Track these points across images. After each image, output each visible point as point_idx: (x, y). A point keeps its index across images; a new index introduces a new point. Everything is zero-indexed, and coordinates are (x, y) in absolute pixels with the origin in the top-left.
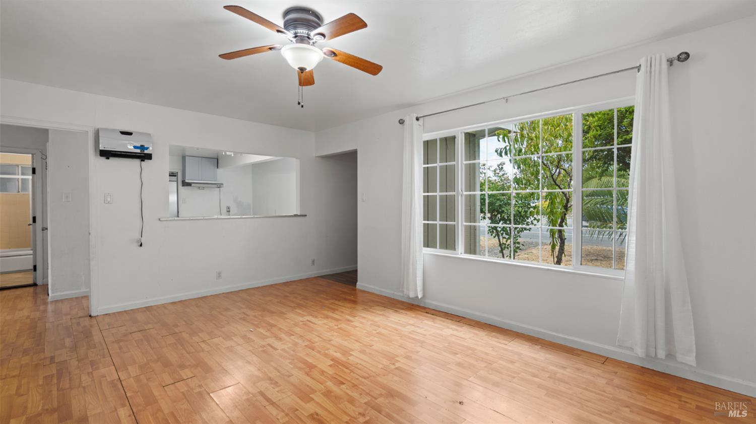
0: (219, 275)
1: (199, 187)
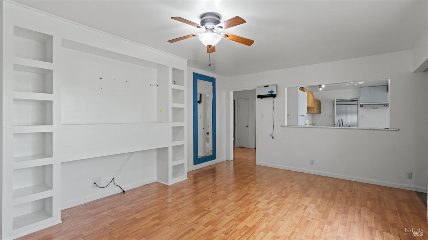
0: (312, 162)
1: (374, 107)
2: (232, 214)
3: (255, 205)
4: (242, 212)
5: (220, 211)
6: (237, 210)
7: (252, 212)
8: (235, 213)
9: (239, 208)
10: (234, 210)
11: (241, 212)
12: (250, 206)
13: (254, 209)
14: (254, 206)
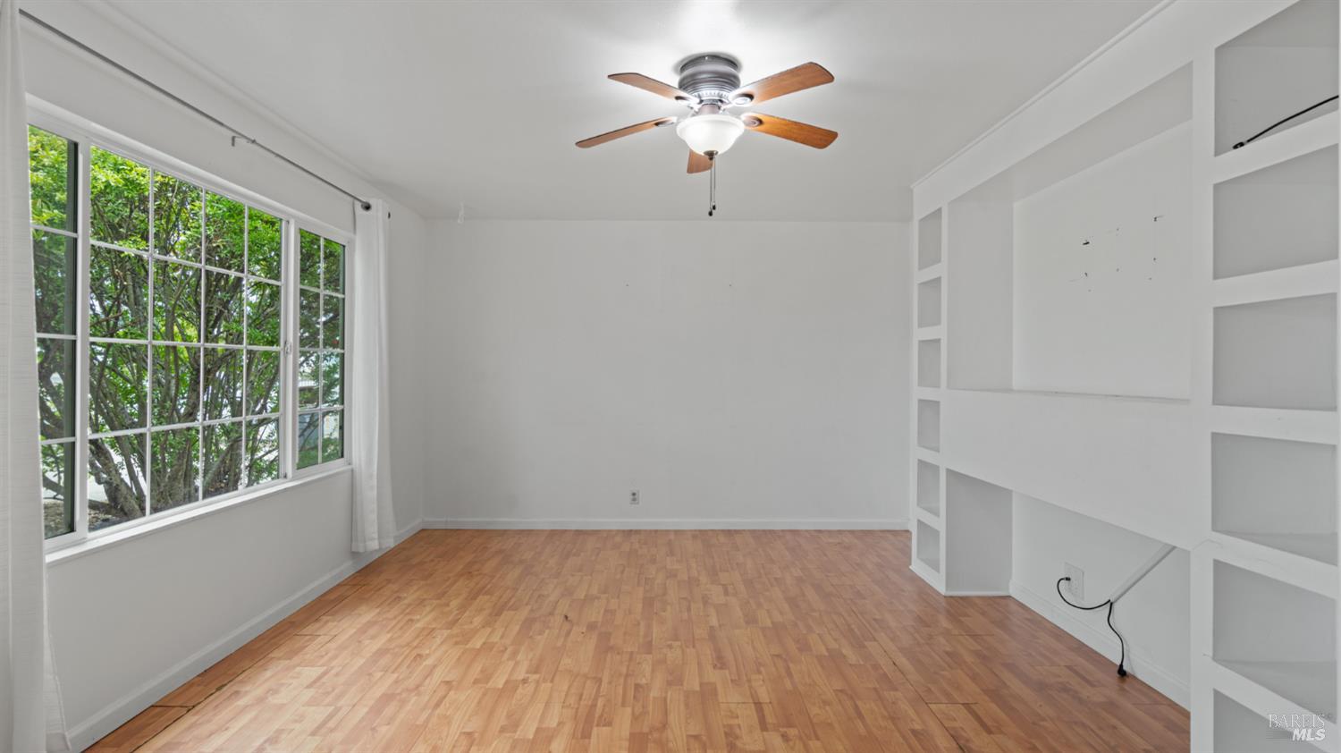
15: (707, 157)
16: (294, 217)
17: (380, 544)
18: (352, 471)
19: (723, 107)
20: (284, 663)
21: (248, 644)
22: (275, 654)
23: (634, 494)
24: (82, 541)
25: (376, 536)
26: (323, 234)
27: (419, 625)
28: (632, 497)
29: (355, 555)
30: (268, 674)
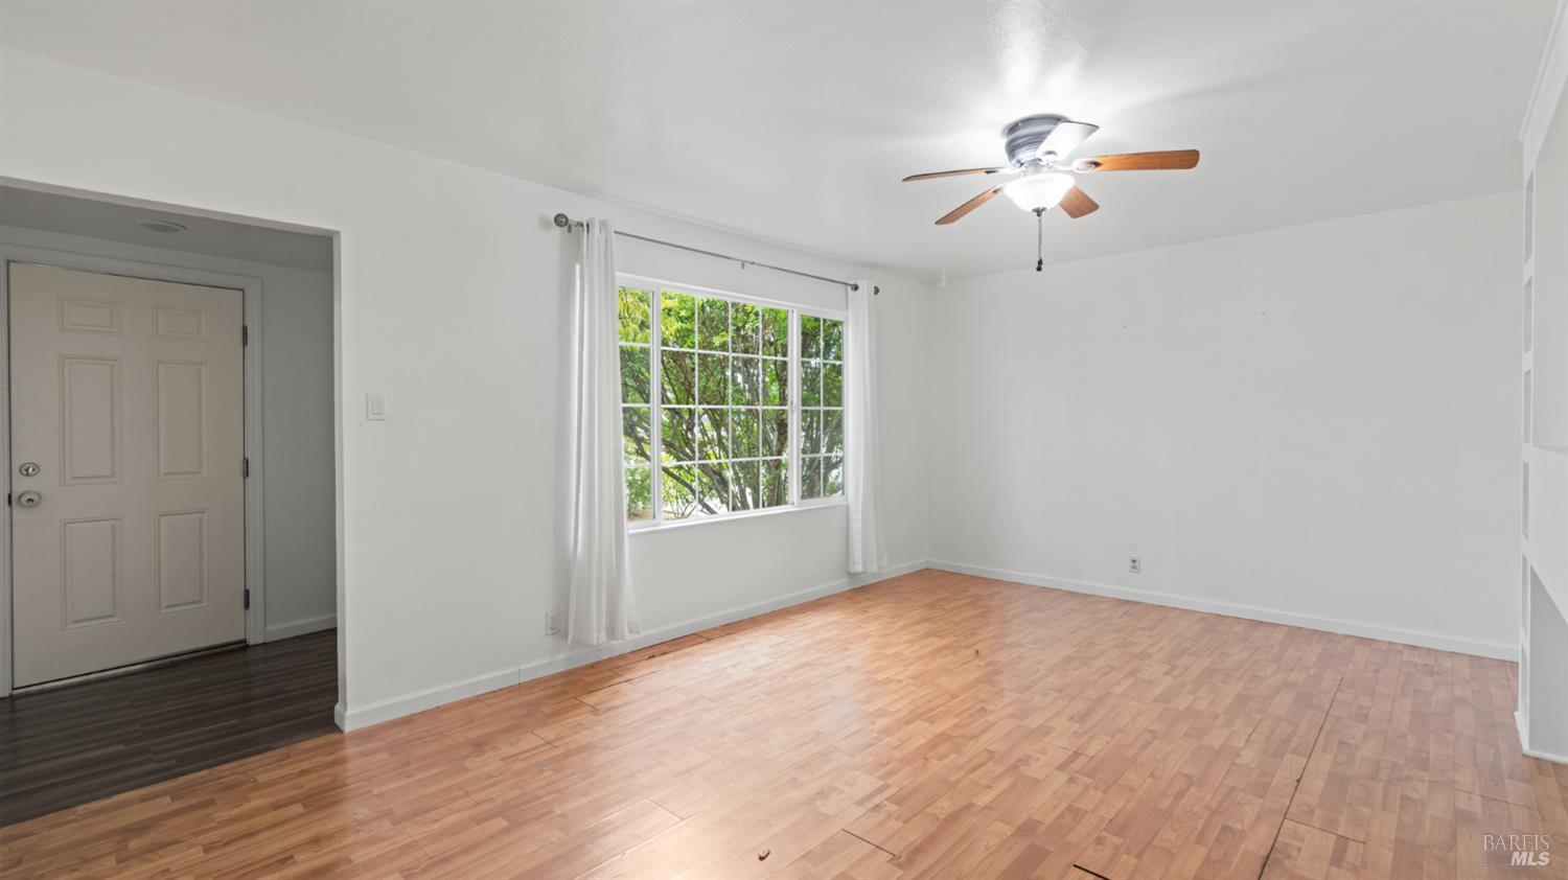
2: (975, 756)
3: (886, 787)
4: (940, 759)
5: (1022, 768)
6: (959, 768)
7: (906, 761)
8: (965, 759)
9: (953, 779)
10: (974, 769)
11: (946, 761)
12: (905, 783)
13: (893, 773)
14: (889, 782)
15: (1035, 214)
16: (796, 308)
17: (864, 567)
18: (848, 506)
19: (1041, 163)
20: (770, 631)
21: (760, 616)
22: (768, 625)
23: (1134, 561)
24: (659, 524)
25: (860, 560)
26: (822, 316)
27: (864, 631)
28: (1131, 564)
29: (851, 575)
30: (755, 634)
